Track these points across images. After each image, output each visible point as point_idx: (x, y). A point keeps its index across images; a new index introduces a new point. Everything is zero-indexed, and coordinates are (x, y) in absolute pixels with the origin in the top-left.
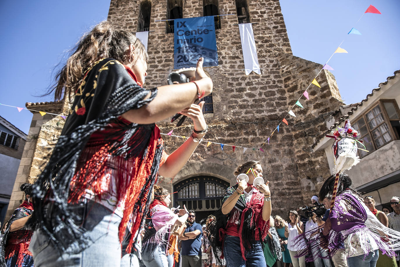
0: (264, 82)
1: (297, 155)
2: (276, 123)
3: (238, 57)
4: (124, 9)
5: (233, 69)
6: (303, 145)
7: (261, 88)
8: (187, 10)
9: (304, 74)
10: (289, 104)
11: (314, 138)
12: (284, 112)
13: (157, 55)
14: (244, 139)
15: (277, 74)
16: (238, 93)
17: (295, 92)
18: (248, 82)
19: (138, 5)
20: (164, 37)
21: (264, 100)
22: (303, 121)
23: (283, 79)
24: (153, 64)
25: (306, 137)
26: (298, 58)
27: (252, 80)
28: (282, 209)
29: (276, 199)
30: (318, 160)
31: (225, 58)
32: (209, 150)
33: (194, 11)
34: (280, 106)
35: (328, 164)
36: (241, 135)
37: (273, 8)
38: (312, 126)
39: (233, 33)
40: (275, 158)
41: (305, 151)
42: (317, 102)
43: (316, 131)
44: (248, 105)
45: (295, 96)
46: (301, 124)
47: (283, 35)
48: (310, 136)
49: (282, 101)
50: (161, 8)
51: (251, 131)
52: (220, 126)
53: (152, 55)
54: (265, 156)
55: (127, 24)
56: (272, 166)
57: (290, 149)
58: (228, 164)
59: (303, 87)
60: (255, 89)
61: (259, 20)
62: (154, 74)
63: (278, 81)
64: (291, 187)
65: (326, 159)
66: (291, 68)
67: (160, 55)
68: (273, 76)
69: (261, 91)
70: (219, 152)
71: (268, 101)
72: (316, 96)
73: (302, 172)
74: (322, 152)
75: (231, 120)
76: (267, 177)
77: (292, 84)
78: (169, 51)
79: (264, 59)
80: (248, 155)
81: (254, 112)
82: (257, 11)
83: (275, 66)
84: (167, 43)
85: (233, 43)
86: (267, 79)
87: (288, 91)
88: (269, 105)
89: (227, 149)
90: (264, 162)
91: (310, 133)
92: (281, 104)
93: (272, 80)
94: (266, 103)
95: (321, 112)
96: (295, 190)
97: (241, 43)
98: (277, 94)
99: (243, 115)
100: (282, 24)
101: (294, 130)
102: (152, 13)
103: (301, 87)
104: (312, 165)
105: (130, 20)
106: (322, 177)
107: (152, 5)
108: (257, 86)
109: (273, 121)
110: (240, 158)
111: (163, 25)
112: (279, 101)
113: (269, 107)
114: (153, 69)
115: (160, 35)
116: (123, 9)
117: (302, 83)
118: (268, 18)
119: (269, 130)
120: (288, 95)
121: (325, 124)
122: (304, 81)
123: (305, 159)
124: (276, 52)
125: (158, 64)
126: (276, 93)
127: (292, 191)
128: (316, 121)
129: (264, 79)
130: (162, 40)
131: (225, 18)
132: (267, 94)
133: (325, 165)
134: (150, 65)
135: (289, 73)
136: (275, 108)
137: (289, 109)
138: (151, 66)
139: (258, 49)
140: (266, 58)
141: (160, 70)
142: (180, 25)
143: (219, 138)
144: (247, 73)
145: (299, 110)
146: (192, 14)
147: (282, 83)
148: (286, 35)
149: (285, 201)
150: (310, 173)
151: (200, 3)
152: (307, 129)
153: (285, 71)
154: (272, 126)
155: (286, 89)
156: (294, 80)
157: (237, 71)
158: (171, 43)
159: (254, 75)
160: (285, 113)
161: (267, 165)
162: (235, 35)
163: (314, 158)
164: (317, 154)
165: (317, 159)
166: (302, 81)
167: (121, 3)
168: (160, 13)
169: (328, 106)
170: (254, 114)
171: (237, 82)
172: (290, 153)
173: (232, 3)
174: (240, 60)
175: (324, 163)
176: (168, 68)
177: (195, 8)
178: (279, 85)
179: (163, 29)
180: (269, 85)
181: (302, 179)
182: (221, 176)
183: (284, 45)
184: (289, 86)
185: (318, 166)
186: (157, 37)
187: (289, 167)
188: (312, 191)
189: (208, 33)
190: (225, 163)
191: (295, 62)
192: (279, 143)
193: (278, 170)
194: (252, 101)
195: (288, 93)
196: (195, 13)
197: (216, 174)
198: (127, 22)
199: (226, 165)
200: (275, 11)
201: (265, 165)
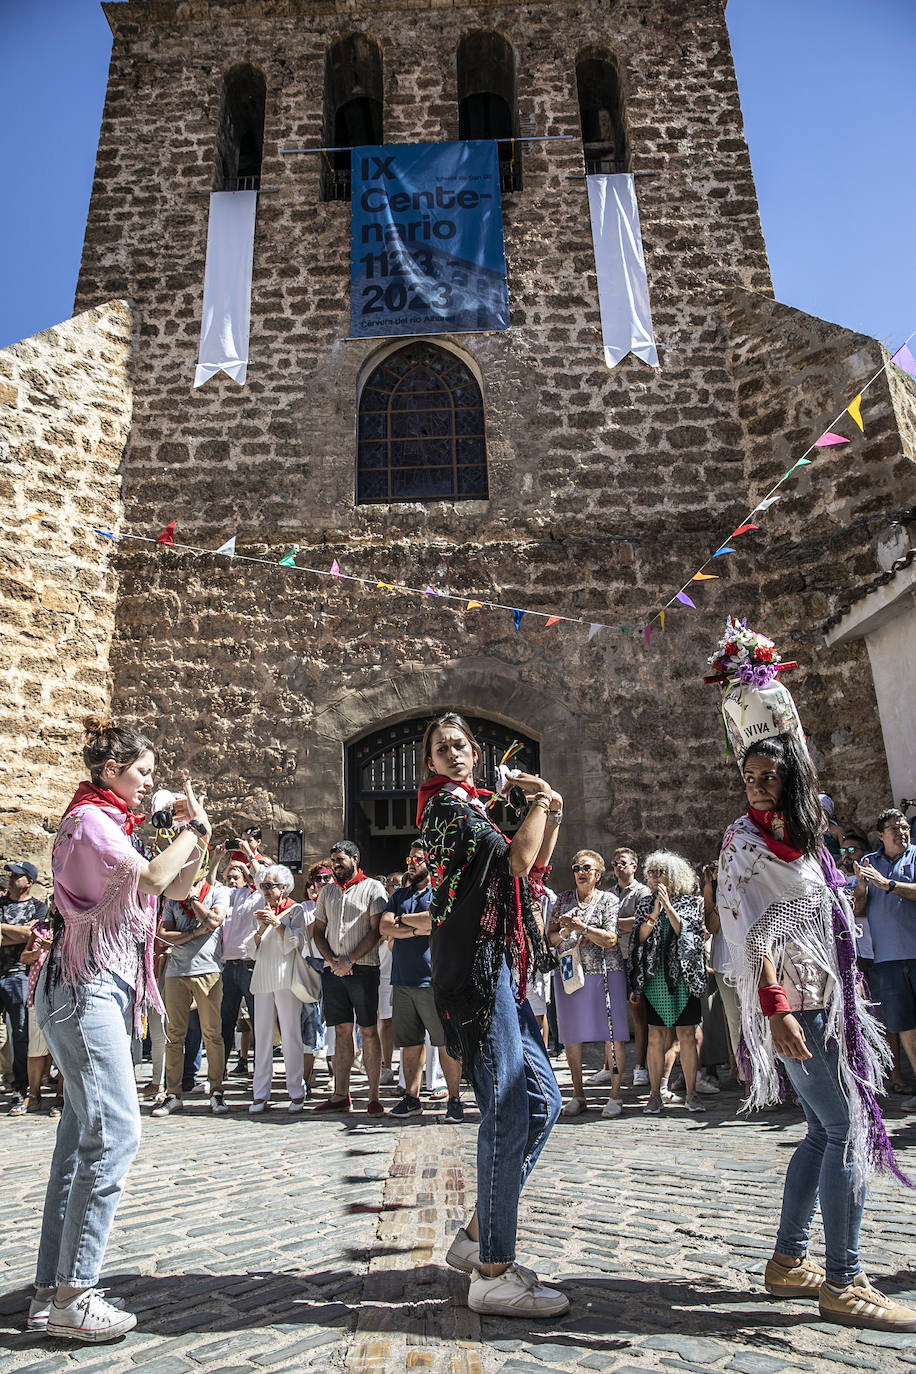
0: (668, 396)
2: (704, 543)
3: (579, 301)
4: (161, 96)
5: (561, 343)
6: (794, 621)
7: (658, 416)
8: (398, 110)
9: (811, 370)
10: (753, 476)
11: (832, 599)
12: (732, 502)
13: (288, 283)
14: (593, 592)
15: (714, 368)
16: (575, 430)
17: (774, 436)
18: (613, 394)
19: (217, 81)
20: (314, 213)
21: (666, 459)
22: (795, 539)
23: (735, 385)
24: (274, 315)
25: (805, 594)
26: (793, 311)
27: (626, 384)
29: (694, 798)
30: (841, 674)
31: (534, 303)
32: (469, 629)
33: (426, 118)
34: (721, 483)
35: (873, 689)
36: (583, 579)
37: (714, 118)
38: (827, 558)
39: (564, 208)
40: (694, 663)
41: (796, 640)
42: (850, 473)
43: (842, 572)
44: (611, 476)
45: (774, 448)
46: (791, 546)
47: (745, 224)
48: (817, 589)
49: (729, 465)
50: (300, 98)
51: (618, 567)
52: (510, 547)
53: (269, 283)
54: (663, 653)
55: (176, 158)
56: (685, 690)
58: (535, 677)
59: (803, 418)
60: (636, 418)
61: (659, 163)
62: (277, 351)
63: (718, 394)
65: (868, 669)
66: (765, 349)
67: (299, 281)
68: (701, 374)
69: (657, 425)
70: (504, 636)
71: (680, 463)
72: (848, 450)
74: (855, 647)
75: (547, 525)
76: (665, 726)
77: (766, 404)
78: (332, 268)
79: (671, 311)
80: (604, 649)
81: (630, 499)
82: (657, 125)
83: (708, 337)
84: (328, 238)
85: (565, 248)
86: (680, 386)
87: (751, 431)
88: (681, 476)
89: (531, 625)
90: (659, 676)
91: (821, 580)
92: (723, 474)
93: (698, 388)
94: (671, 468)
95: (861, 509)
97: (592, 248)
98: (713, 439)
99: (592, 508)
100: (743, 181)
101: (764, 568)
102: (269, 117)
103: (797, 417)
104: (820, 687)
105: (188, 143)
106: (849, 729)
107: (268, 88)
108: (643, 408)
109: (693, 534)
110: (575, 660)
111: (310, 170)
112: (720, 465)
113: (683, 484)
114: (274, 333)
115: (298, 208)
116: (157, 97)
117: (800, 404)
118: (695, 157)
119: (680, 566)
120: (751, 445)
121: (873, 553)
122: (808, 396)
123: (798, 668)
124: (717, 285)
125: (292, 317)
126: (709, 434)
128: (841, 540)
129: (671, 383)
130: (306, 224)
131: (540, 150)
132: (679, 440)
133: (863, 690)
134: (262, 317)
135: (756, 367)
136: (704, 489)
137: (750, 492)
138: (268, 324)
139: (653, 274)
140: (681, 305)
141: (301, 338)
142: (373, 168)
143: (506, 587)
144: (611, 362)
145: (786, 500)
146: (418, 129)
147: (732, 401)
148: (755, 223)
149: (721, 807)
150: (810, 716)
151: (449, 89)
152: (809, 566)
153: (743, 359)
154: (688, 551)
155: (744, 424)
156: (775, 392)
157: (577, 350)
158: (339, 239)
159: (636, 367)
160: (735, 506)
161: (667, 685)
162: (573, 218)
163: (828, 666)
164: (838, 653)
165: (838, 669)
166: (802, 396)
167: (152, 71)
168: (300, 119)
169: (886, 490)
170: (629, 507)
171: (574, 391)
173: (566, 91)
174: (586, 311)
175: (858, 682)
176: (328, 331)
177: (427, 104)
178: (721, 407)
179: (309, 182)
180: (687, 405)
182: (510, 719)
183: (746, 261)
184: (754, 412)
185: (840, 695)
186: (288, 212)
189: (474, 205)
190: (525, 674)
191: (781, 324)
192: (710, 609)
193: (704, 704)
194: (623, 460)
195: (752, 437)
196: (428, 125)
197: (493, 709)
198: (175, 150)
199: (530, 682)
200: (721, 128)
201: (660, 685)
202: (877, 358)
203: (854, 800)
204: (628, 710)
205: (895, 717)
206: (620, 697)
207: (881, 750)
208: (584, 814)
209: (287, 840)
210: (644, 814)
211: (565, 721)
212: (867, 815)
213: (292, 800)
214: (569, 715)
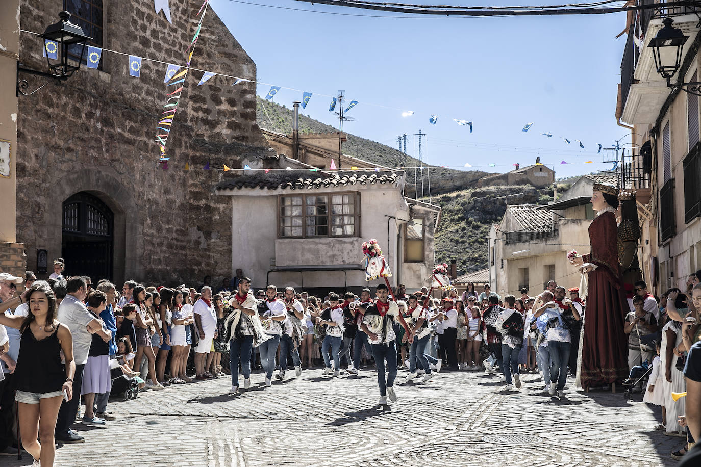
0: (170, 41)
1: (190, 189)
6: (203, 178)
9: (226, 60)
10: (191, 98)
14: (145, 143)
18: (154, 30)
22: (206, 139)
25: (210, 168)
26: (222, 24)
27: (158, 27)
28: (168, 268)
29: (165, 252)
30: (219, 208)
32: (107, 151)
35: (231, 218)
36: (142, 135)
38: (222, 155)
40: (170, 188)
42: (234, 119)
44: (150, 79)
45: (203, 89)
46: (203, 142)
48: (214, 167)
49: (185, 89)
51: (153, 132)
54: (162, 180)
56: (167, 200)
57: (184, 177)
58: (126, 184)
59: (218, 81)
60: (160, 48)
63: (184, 48)
64: (180, 237)
65: (231, 210)
66: (207, 36)
68: (180, 33)
69: (166, 56)
70: (117, 157)
72: (235, 108)
73: (193, 217)
74: (227, 199)
75: (130, 99)
76: (160, 217)
77: (204, 65)
80: (146, 174)
81: (155, 95)
83: (184, 12)
86: (174, 36)
87: (194, 74)
89: (126, 154)
90: (160, 192)
91: (218, 164)
93: (179, 40)
95: (236, 138)
96: (182, 243)
99: (144, 95)
101: (192, 148)
103: (216, 80)
104: (209, 212)
106: (218, 232)
108: (162, 44)
110: (138, 177)
120: (192, 81)
121: (240, 161)
122: (223, 73)
123: (202, 200)
127: (179, 243)
128: (228, 150)
129: (171, 33)
133: (227, 218)
135: (202, 42)
137: (188, 105)
143: (118, 130)
145: (204, 118)
149: (172, 257)
150: (204, 222)
152: (214, 156)
155: (191, 69)
159: (163, 18)
161: (162, 197)
163: (215, 203)
164: (221, 199)
165: (218, 206)
166: (220, 71)
169: (246, 134)
170: (155, 99)
171: (142, 22)
172: (184, 183)
175: (226, 214)
178: (184, 55)
181: (191, 227)
185: (217, 217)
187: (181, 206)
188: (202, 249)
190: (123, 180)
191: (216, 27)
192: (176, 163)
193: (171, 208)
194: (155, 71)
195: (193, 78)
201: (160, 196)
202: (254, 72)
203: (216, 262)
204: (151, 206)
205: (239, 233)
206: (149, 200)
207: (230, 244)
208: (136, 254)
209: (42, 254)
210: (152, 257)
211: (133, 207)
212: (220, 270)
213: (42, 232)
214: (135, 205)
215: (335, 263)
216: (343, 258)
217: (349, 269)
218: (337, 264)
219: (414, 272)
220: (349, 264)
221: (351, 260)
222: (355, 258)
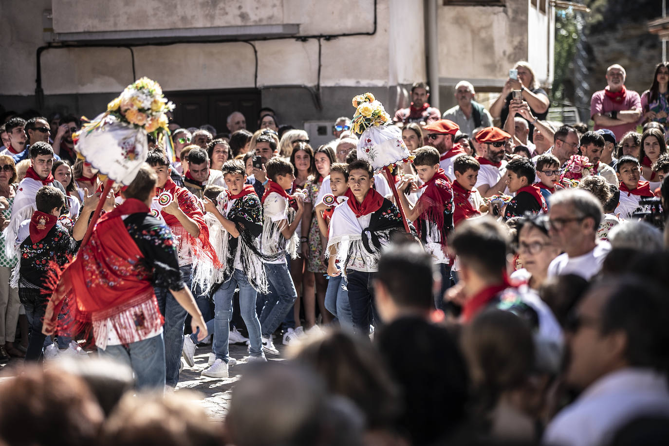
215: (219, 22)
216: (240, 7)
217: (265, 38)
218: (224, 25)
219: (473, 31)
220: (257, 24)
221: (264, 13)
222: (274, 6)
